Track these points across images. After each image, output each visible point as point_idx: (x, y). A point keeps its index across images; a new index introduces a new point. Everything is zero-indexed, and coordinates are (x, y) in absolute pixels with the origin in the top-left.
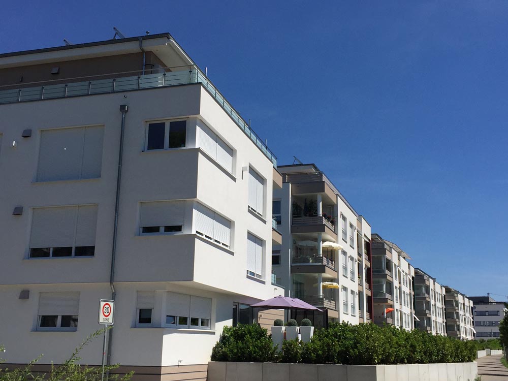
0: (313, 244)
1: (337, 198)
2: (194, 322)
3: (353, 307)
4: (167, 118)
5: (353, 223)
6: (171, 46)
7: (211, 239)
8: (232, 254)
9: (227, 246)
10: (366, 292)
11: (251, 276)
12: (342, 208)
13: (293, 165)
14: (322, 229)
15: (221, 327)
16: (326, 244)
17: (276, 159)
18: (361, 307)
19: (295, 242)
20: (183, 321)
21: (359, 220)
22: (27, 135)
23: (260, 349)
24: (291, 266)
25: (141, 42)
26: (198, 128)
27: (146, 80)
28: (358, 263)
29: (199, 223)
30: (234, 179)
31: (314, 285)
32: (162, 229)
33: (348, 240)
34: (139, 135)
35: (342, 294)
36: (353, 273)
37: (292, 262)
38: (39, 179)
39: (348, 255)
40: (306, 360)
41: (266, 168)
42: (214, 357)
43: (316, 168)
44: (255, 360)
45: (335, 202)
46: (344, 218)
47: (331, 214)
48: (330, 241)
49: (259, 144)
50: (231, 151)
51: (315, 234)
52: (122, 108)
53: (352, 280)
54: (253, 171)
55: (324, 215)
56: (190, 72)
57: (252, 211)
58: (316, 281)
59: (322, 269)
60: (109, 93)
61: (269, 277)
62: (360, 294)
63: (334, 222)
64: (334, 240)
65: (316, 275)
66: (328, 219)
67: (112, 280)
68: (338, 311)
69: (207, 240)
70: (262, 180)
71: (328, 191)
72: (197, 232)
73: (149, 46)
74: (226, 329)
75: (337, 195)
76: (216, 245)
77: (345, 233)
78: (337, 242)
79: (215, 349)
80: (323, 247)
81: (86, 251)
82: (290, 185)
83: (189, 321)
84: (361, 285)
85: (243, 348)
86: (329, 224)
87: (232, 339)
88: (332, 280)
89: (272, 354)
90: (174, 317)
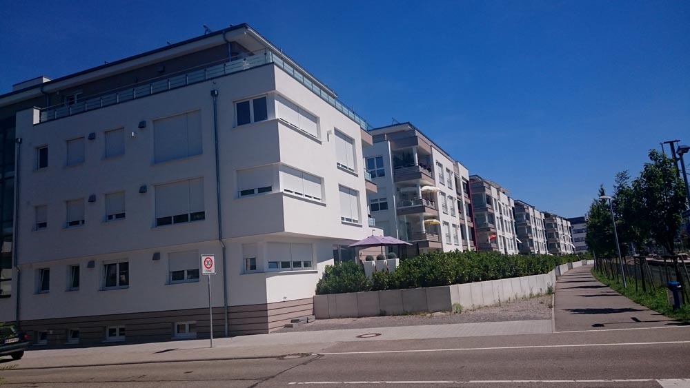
0: (414, 189)
1: (431, 149)
2: (297, 264)
3: (456, 238)
4: (250, 96)
5: (449, 168)
6: (250, 34)
7: (301, 194)
8: (325, 205)
9: (319, 199)
10: (468, 224)
11: (347, 221)
12: (437, 156)
13: (392, 126)
14: (419, 175)
15: (321, 267)
16: (425, 188)
17: (365, 121)
18: (463, 237)
19: (398, 190)
20: (286, 265)
21: (456, 165)
22: (142, 125)
23: (354, 281)
24: (397, 210)
25: (224, 35)
26: (276, 102)
27: (231, 66)
28: (458, 202)
29: (285, 182)
30: (320, 143)
31: (418, 223)
32: (256, 191)
33: (446, 183)
34: (229, 114)
35: (444, 229)
36: (453, 210)
37: (397, 206)
38: (156, 161)
39: (447, 195)
40: (392, 287)
41: (354, 129)
42: (318, 292)
43: (411, 125)
44: (351, 291)
45: (430, 152)
46: (440, 165)
47: (427, 163)
48: (427, 185)
49: (345, 110)
50: (315, 119)
51: (414, 181)
52: (213, 92)
53: (453, 215)
54: (338, 133)
55: (420, 164)
56: (265, 54)
57: (342, 167)
58: (418, 220)
59: (422, 209)
60: (202, 81)
61: (365, 220)
62: (462, 226)
63: (430, 169)
64: (431, 184)
65: (418, 214)
66: (425, 167)
67: (220, 238)
68: (441, 242)
69: (298, 196)
70: (351, 140)
71: (421, 143)
72: (285, 190)
73: (231, 37)
74: (327, 267)
75: (431, 146)
76: (307, 199)
77: (442, 177)
78: (434, 185)
79: (319, 286)
80: (422, 192)
81: (199, 216)
82: (389, 143)
83: (292, 264)
84: (462, 219)
85: (340, 282)
86: (426, 172)
87: (331, 276)
88: (434, 218)
89: (365, 284)
90: (276, 262)
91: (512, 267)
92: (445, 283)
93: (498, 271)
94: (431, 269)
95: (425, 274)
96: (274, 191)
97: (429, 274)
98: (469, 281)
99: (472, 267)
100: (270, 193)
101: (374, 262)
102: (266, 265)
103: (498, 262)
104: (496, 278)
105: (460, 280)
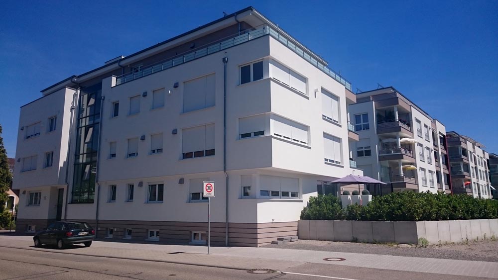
0: (394, 140)
1: (411, 108)
2: (285, 194)
3: (432, 181)
4: (251, 61)
5: (427, 125)
6: (254, 14)
7: (289, 138)
8: (310, 148)
9: (306, 143)
10: (443, 170)
11: (329, 162)
12: (415, 114)
14: (399, 129)
15: (306, 198)
16: (403, 140)
17: (350, 83)
18: (439, 181)
19: (380, 140)
20: (275, 194)
21: (434, 122)
22: (176, 86)
23: (332, 211)
24: (379, 156)
25: (236, 17)
26: (270, 65)
27: (240, 39)
28: (435, 153)
29: (275, 128)
30: (308, 98)
31: (397, 168)
32: (252, 135)
33: (424, 136)
34: (235, 75)
35: (420, 174)
36: (430, 158)
37: (379, 153)
38: (185, 111)
39: (424, 146)
40: (364, 218)
41: (339, 89)
42: (302, 217)
43: (394, 89)
44: (329, 219)
45: (409, 111)
46: (419, 122)
47: (407, 119)
48: (405, 137)
49: (333, 74)
50: (304, 79)
51: (394, 134)
52: (224, 59)
53: (430, 163)
54: (324, 91)
55: (400, 120)
56: (264, 28)
57: (329, 120)
58: (397, 165)
59: (401, 156)
60: (218, 52)
61: (346, 162)
62: (438, 173)
63: (409, 124)
64: (410, 137)
65: (397, 161)
66: (404, 122)
67: (225, 169)
68: (418, 185)
69: (286, 140)
70: (336, 98)
71: (401, 103)
72: (275, 134)
73: (241, 18)
74: (311, 198)
75: (411, 106)
76: (295, 142)
77: (420, 131)
78: (413, 137)
79: (303, 212)
80: (401, 142)
81: (211, 153)
82: (374, 103)
83: (280, 194)
84: (438, 166)
85: (320, 211)
86: (406, 126)
87: (314, 205)
88: (411, 164)
89: (340, 214)
90: (268, 191)
91: (481, 210)
92: (413, 219)
93: (467, 212)
94: (400, 206)
95: (393, 210)
96: (266, 135)
97: (397, 210)
98: (437, 219)
99: (440, 207)
100: (263, 136)
101: (349, 197)
102: (258, 193)
103: (467, 204)
104: (465, 219)
105: (428, 218)
